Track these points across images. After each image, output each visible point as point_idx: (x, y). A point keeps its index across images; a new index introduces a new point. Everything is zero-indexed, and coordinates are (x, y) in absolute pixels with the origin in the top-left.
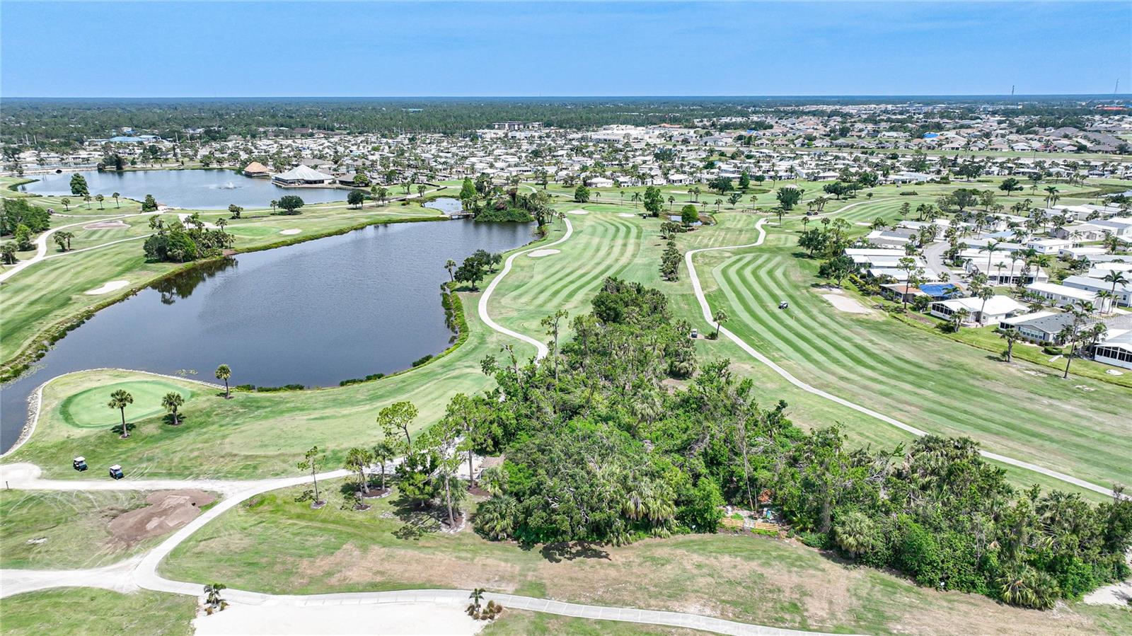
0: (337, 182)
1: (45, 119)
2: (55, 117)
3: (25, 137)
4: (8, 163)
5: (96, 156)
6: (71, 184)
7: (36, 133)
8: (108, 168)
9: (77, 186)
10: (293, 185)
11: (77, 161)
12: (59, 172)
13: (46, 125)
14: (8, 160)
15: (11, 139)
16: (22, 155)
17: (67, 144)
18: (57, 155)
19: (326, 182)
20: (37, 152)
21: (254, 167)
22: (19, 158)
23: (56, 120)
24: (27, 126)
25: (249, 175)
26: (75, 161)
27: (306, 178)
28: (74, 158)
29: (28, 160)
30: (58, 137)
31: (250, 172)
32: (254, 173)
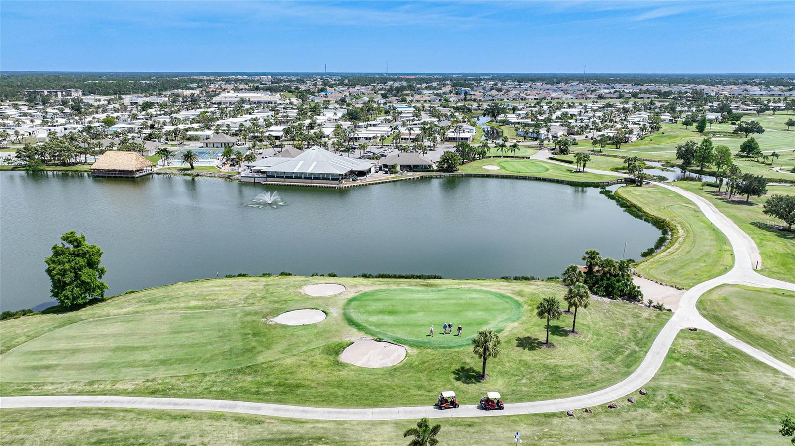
31: (128, 171)
32: (137, 171)
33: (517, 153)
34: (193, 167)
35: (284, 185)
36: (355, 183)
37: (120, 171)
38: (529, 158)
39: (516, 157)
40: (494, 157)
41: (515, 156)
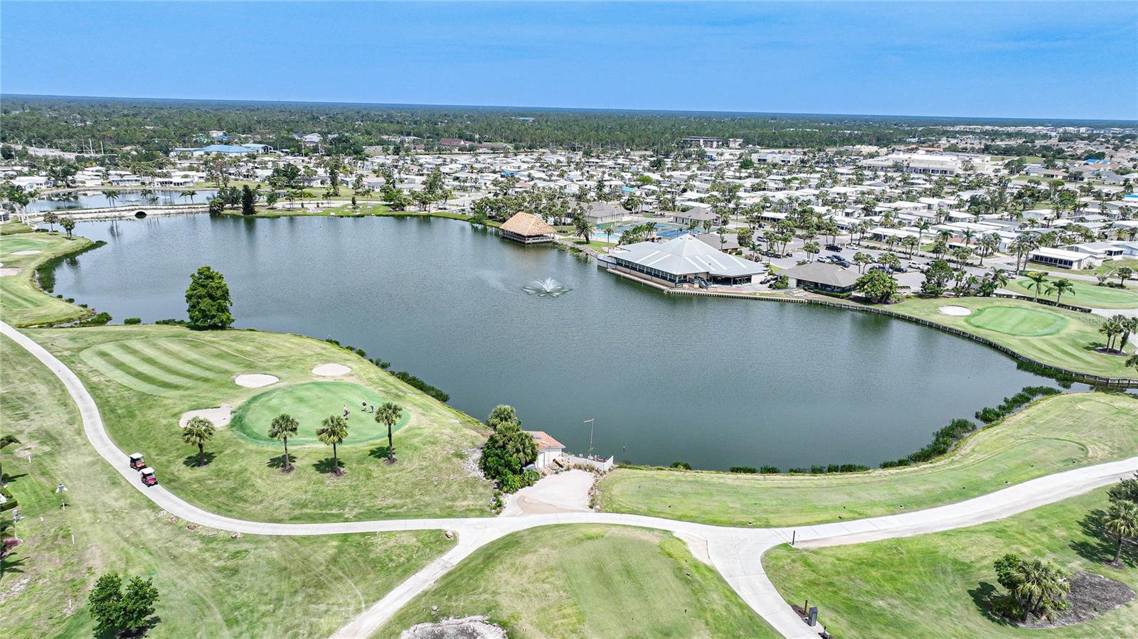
0: (792, 283)
1: (116, 119)
2: (125, 116)
3: (87, 143)
4: (55, 191)
5: (196, 179)
6: (189, 297)
7: (104, 137)
8: (228, 210)
9: (205, 304)
10: (686, 289)
11: (168, 187)
12: (141, 215)
13: (118, 125)
14: (55, 185)
15: (69, 144)
16: (79, 176)
17: (149, 158)
18: (134, 177)
19: (755, 280)
20: (103, 169)
21: (523, 224)
22: (74, 182)
23: (129, 119)
24: (93, 127)
25: (516, 241)
26: (163, 189)
27: (714, 271)
28: (162, 183)
29: (89, 184)
30: (132, 144)
31: (521, 235)
32: (529, 237)
33: (1066, 297)
34: (588, 242)
35: (624, 277)
36: (703, 291)
37: (518, 235)
38: (1089, 311)
39: (1061, 305)
40: (1018, 297)
41: (1061, 302)
